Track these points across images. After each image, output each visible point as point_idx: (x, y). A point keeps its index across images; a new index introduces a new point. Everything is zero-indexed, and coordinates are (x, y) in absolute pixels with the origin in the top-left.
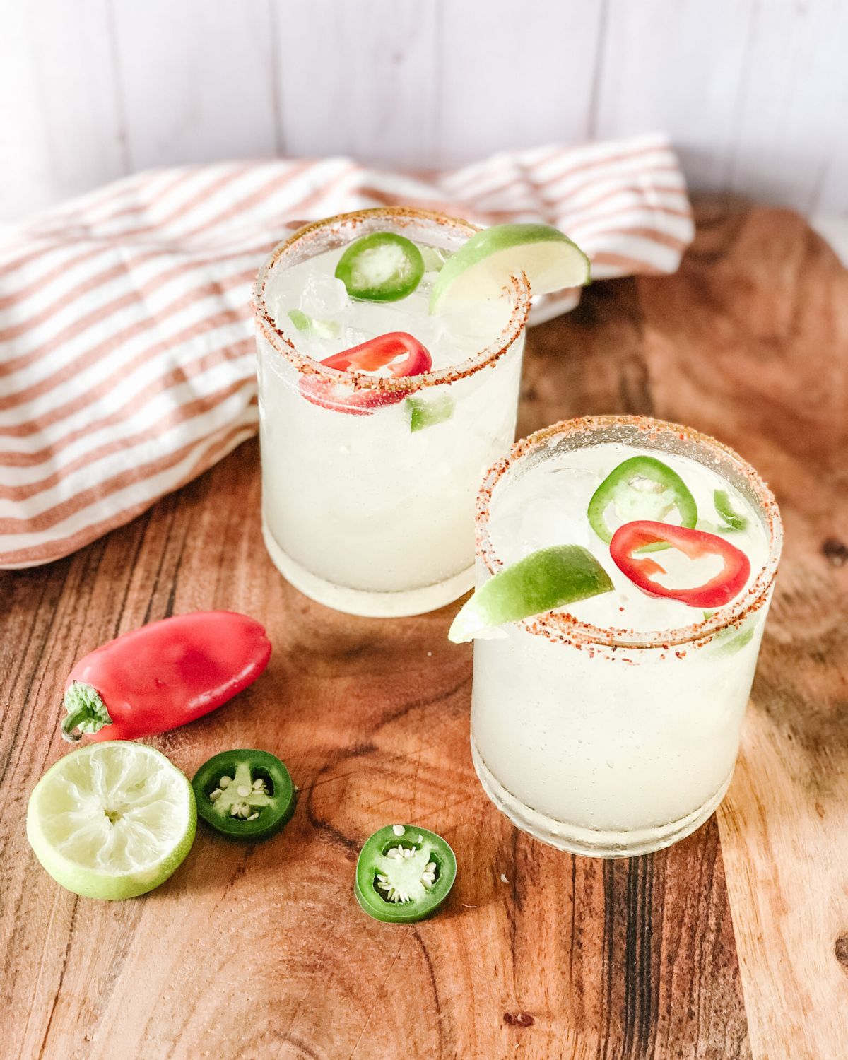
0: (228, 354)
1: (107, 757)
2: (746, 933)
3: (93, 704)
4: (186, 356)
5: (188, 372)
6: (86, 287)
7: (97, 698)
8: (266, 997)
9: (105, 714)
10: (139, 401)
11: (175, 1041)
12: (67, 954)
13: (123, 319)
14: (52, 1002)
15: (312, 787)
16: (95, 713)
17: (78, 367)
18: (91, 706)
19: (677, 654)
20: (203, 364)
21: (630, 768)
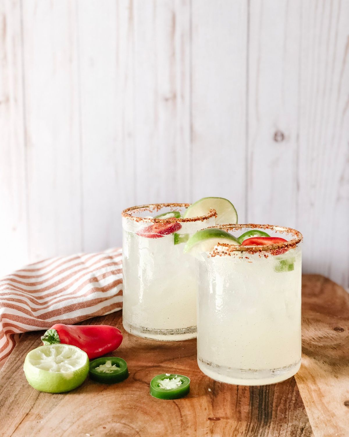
0: (113, 273)
1: (57, 349)
2: (308, 401)
3: (54, 335)
4: (98, 274)
5: (99, 279)
6: (65, 263)
7: (56, 332)
8: (112, 414)
9: (58, 338)
10: (80, 288)
11: (74, 423)
12: (33, 405)
13: (76, 268)
14: (25, 415)
15: (135, 373)
16: (54, 338)
17: (59, 282)
18: (53, 336)
19: (265, 256)
20: (104, 276)
21: (254, 325)
